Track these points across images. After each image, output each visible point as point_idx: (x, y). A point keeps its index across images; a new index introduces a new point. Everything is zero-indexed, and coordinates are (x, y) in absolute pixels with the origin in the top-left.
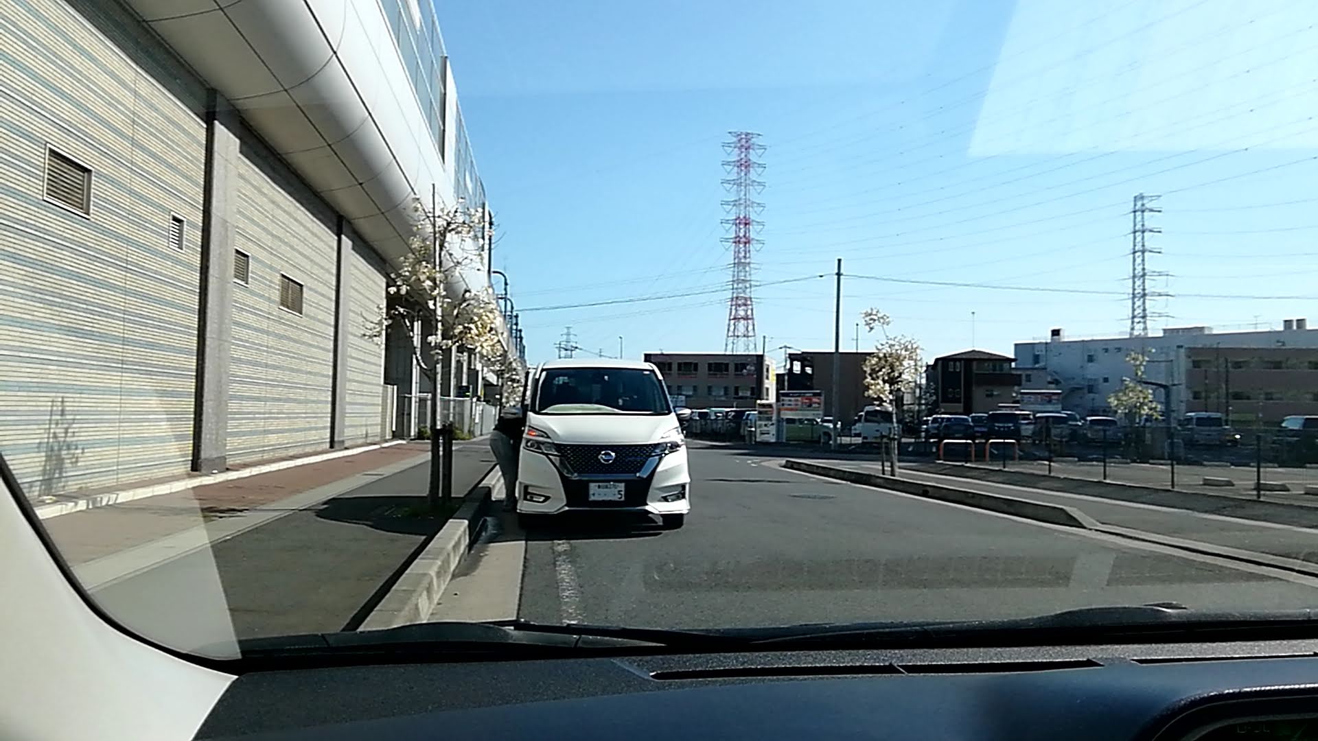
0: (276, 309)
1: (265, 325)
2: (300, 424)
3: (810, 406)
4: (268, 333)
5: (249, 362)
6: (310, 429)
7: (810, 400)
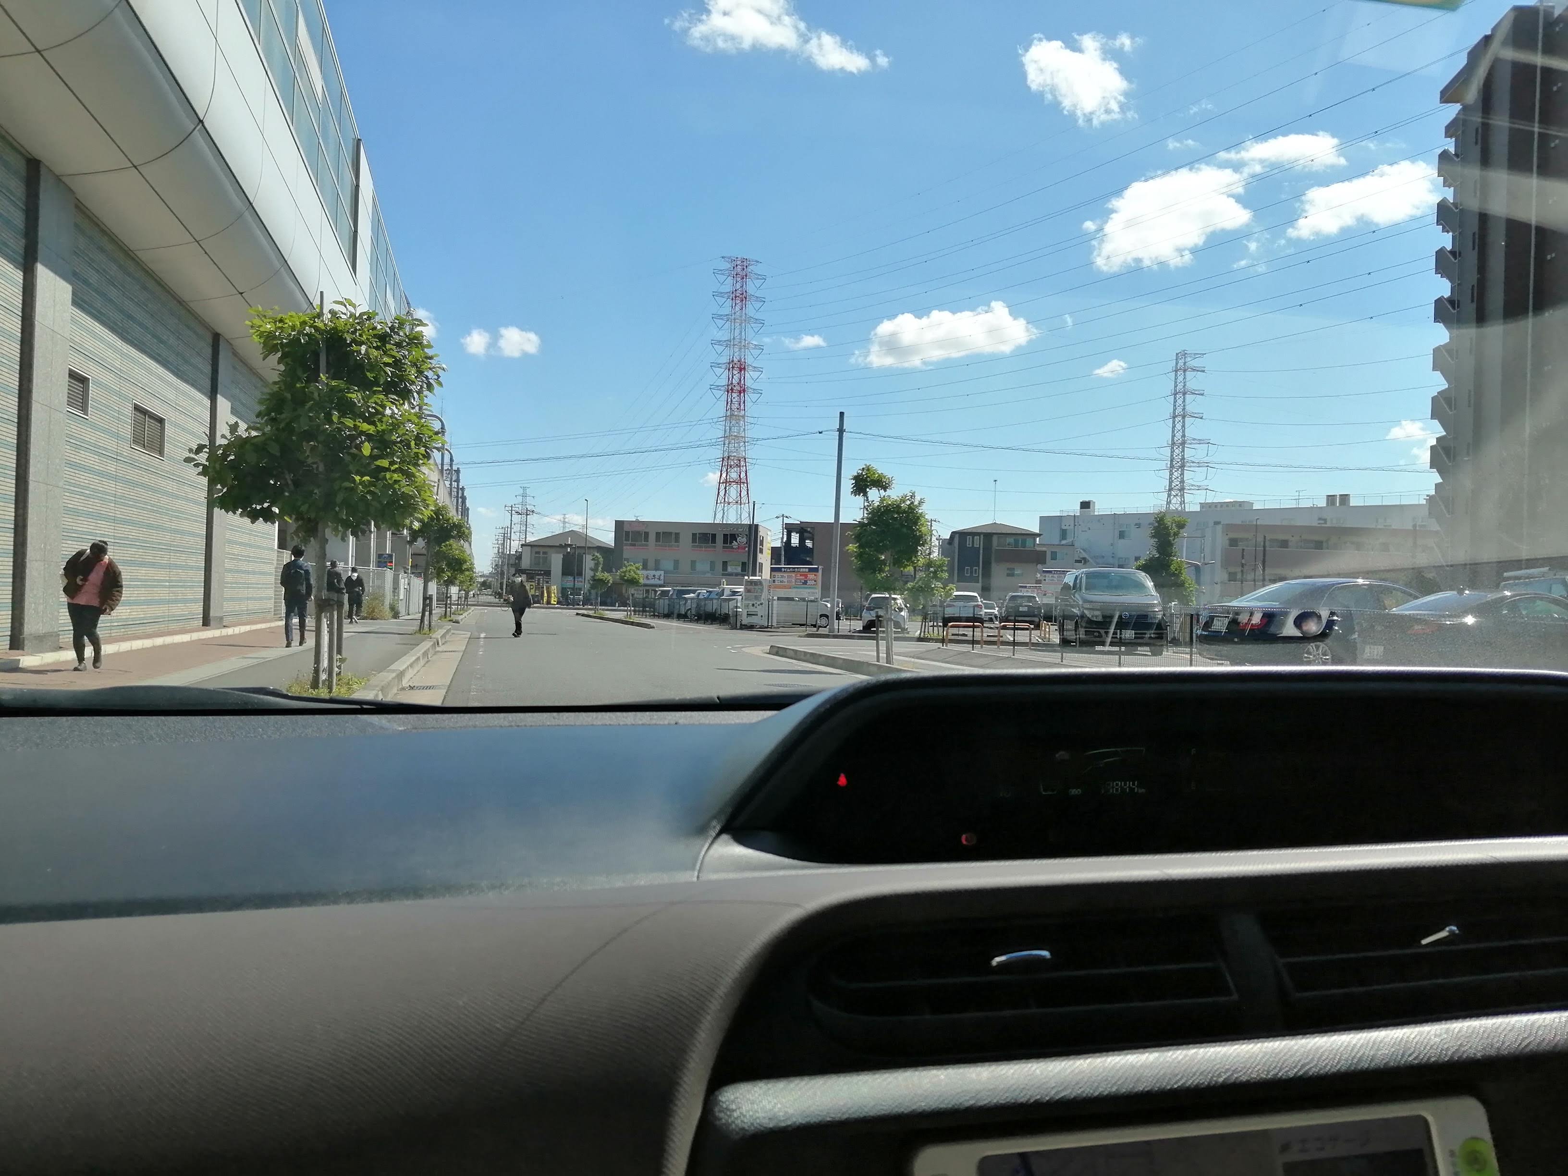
0: (126, 449)
1: (111, 467)
2: (163, 594)
3: (805, 583)
4: (116, 478)
5: (89, 515)
6: (176, 601)
7: (806, 576)
